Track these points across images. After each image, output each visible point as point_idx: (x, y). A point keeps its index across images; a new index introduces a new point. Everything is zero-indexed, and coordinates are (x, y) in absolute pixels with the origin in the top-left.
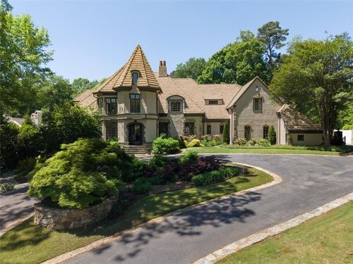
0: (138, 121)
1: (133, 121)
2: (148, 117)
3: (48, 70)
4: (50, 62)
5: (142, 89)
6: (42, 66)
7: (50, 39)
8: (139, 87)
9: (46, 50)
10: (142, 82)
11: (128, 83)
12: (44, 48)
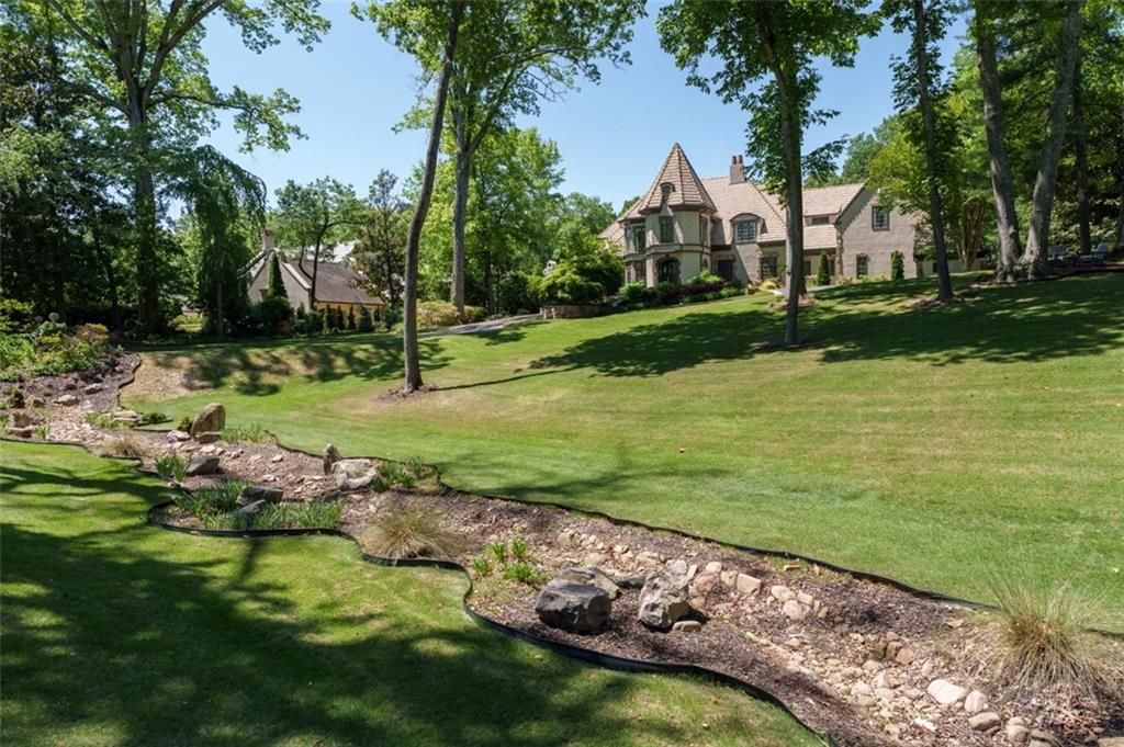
0: (671, 255)
1: (663, 256)
2: (684, 248)
3: (558, 195)
4: (562, 184)
5: (675, 208)
6: (552, 191)
7: (560, 153)
8: (671, 207)
9: (556, 169)
10: (675, 199)
11: (656, 203)
12: (553, 167)
